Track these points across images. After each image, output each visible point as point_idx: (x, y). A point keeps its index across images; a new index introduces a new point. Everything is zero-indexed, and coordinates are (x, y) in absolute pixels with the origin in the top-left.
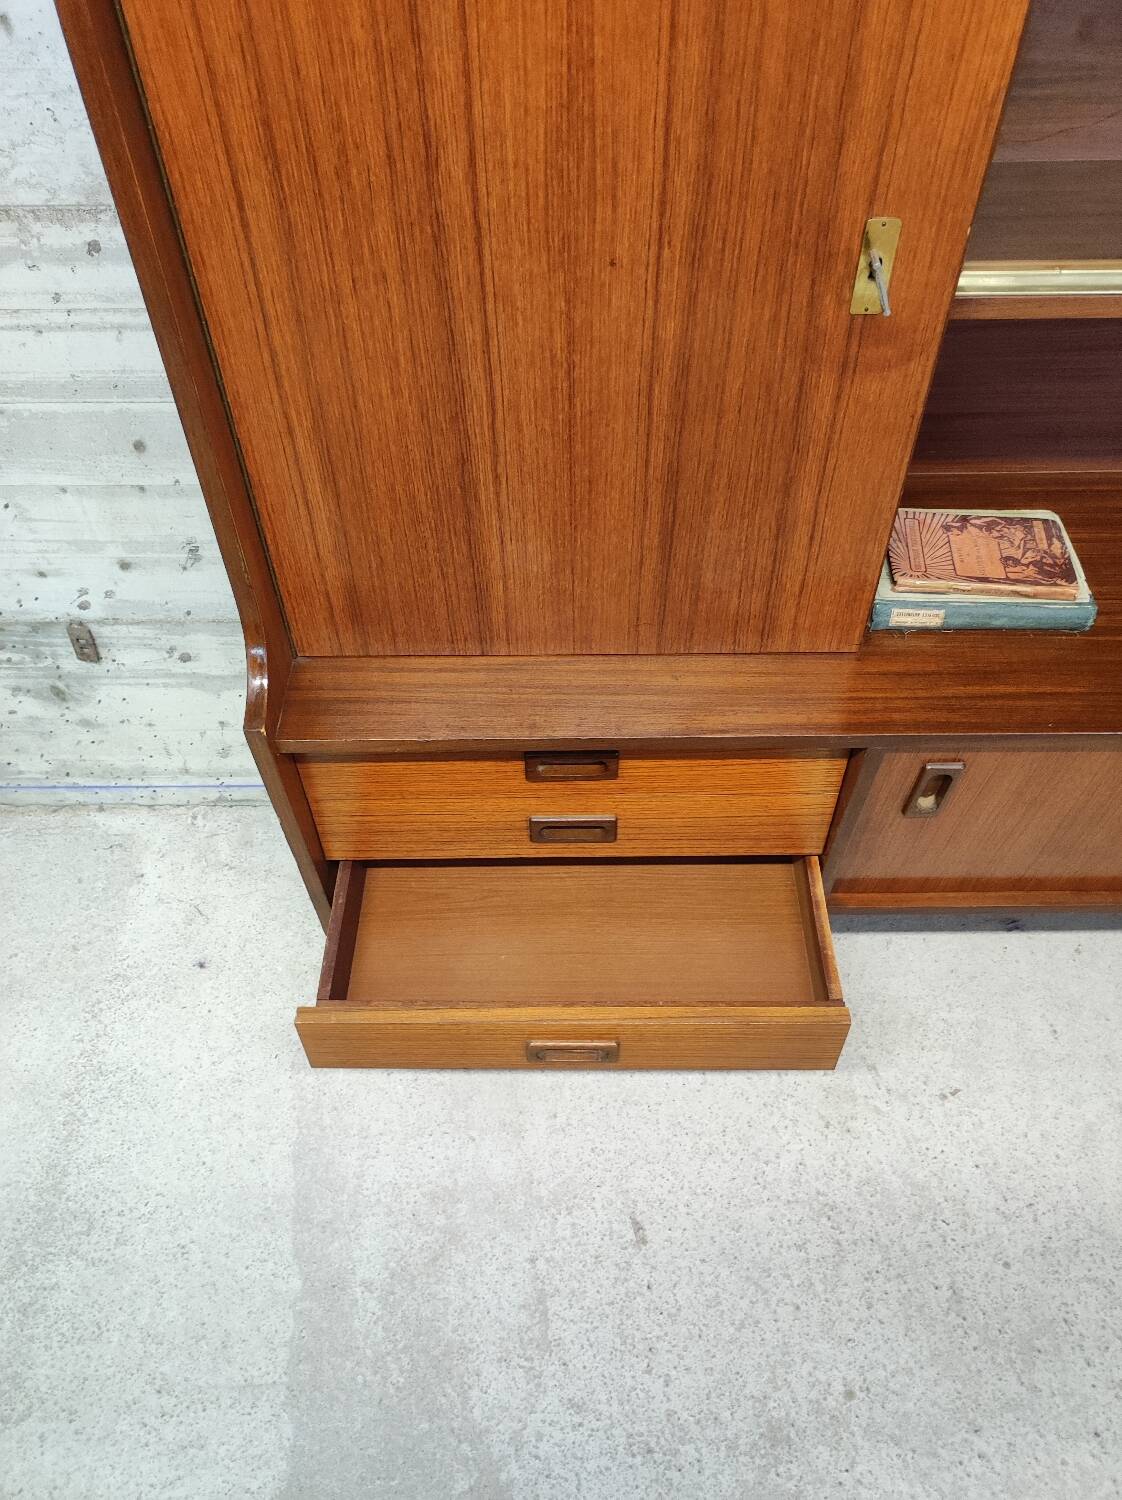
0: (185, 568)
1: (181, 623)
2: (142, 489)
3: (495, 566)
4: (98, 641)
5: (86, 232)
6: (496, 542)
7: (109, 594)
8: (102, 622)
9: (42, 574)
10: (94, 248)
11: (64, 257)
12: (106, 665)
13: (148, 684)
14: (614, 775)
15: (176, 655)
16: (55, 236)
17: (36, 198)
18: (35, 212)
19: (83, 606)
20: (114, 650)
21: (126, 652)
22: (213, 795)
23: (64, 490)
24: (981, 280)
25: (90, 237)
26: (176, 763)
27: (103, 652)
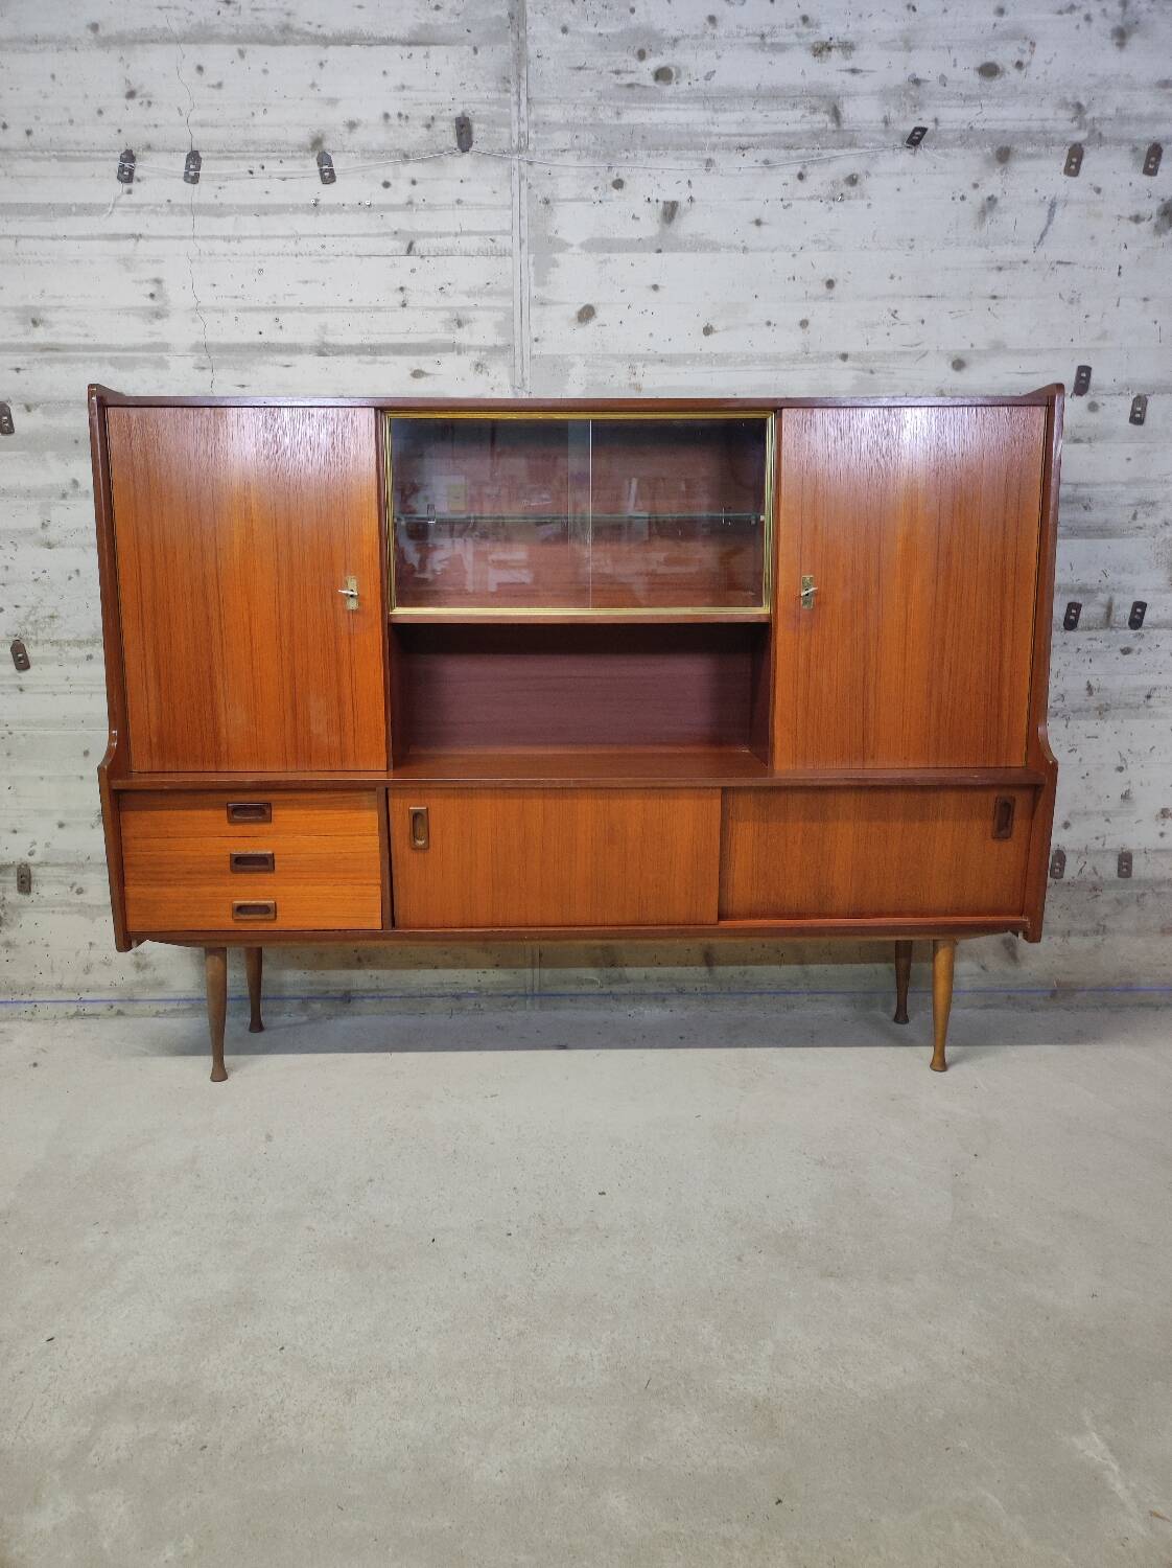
0: (93, 827)
1: (83, 866)
2: (82, 778)
3: (223, 718)
4: (33, 879)
5: (88, 650)
6: (223, 709)
7: (47, 845)
8: (38, 865)
9: (15, 832)
10: (90, 657)
11: (76, 661)
12: (33, 896)
13: (53, 912)
14: (269, 820)
15: (75, 889)
16: (75, 652)
17: (71, 637)
18: (69, 643)
19: (31, 854)
20: (40, 886)
21: (47, 889)
22: (73, 1009)
23: (42, 778)
24: (402, 613)
25: (88, 653)
26: (56, 979)
27: (34, 887)
